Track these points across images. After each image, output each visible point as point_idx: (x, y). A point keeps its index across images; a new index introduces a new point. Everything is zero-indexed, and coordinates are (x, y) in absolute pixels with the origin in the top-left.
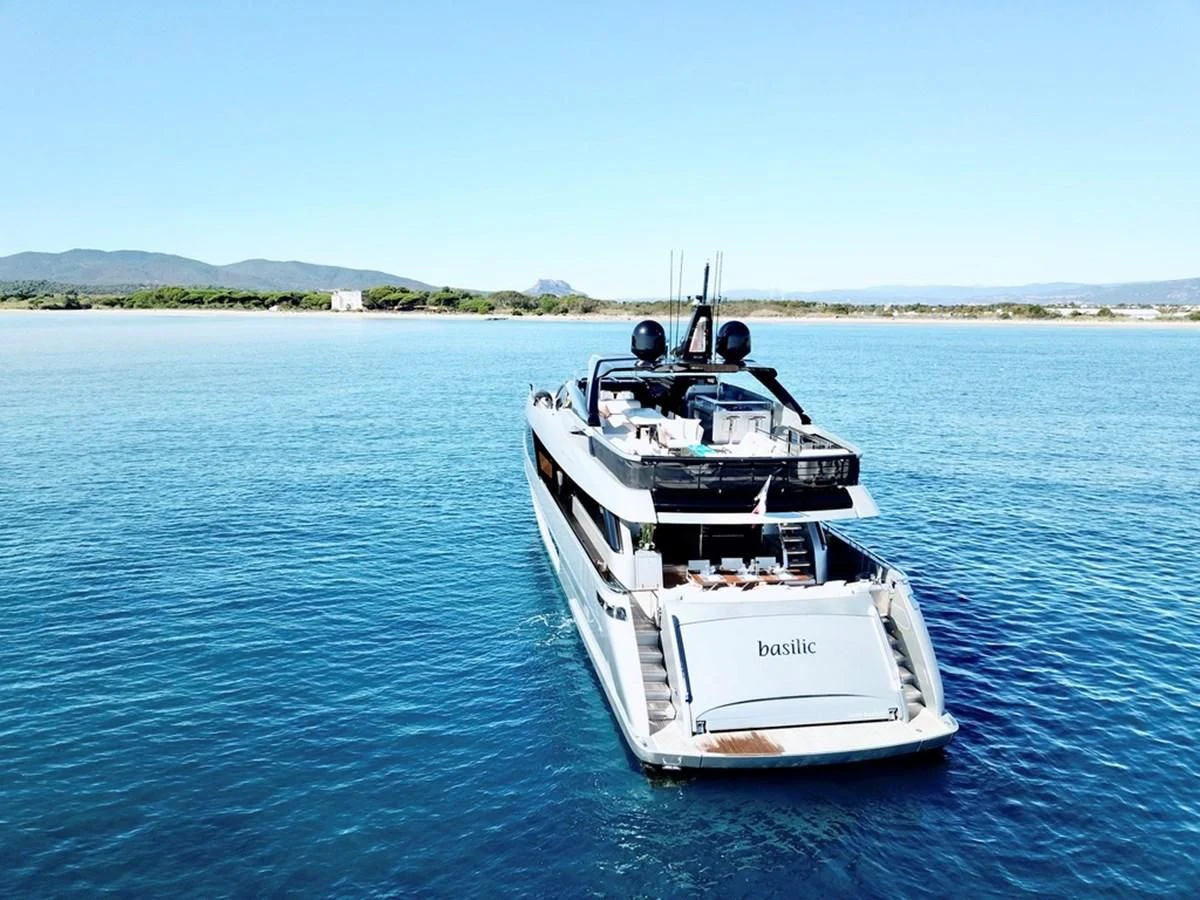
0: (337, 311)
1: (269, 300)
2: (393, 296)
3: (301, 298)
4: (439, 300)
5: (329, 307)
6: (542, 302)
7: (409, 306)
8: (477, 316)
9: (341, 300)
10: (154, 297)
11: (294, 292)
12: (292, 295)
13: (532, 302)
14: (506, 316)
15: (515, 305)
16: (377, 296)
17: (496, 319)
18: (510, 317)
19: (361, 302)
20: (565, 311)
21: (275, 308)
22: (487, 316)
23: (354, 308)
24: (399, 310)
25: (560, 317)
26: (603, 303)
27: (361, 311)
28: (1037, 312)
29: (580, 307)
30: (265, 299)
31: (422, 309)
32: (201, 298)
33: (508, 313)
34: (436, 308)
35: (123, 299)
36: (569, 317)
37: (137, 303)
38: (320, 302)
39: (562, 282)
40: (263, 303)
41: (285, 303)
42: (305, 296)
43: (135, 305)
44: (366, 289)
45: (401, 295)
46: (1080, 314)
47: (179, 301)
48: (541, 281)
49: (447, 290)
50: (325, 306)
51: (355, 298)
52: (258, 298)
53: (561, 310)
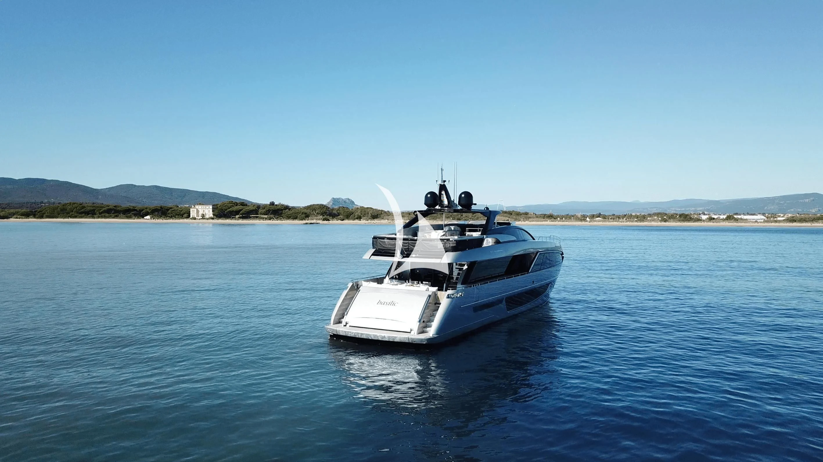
0: (195, 219)
1: (144, 211)
2: (235, 208)
3: (168, 210)
4: (269, 211)
5: (188, 216)
6: (342, 212)
7: (246, 215)
8: (296, 222)
9: (198, 211)
10: (59, 210)
11: (163, 205)
12: (161, 208)
13: (335, 212)
14: (318, 222)
15: (322, 214)
16: (224, 208)
17: (311, 223)
18: (321, 222)
19: (211, 212)
20: (359, 218)
21: (148, 217)
22: (304, 222)
23: (207, 217)
24: (240, 218)
25: (357, 221)
26: (385, 212)
27: (213, 219)
28: (685, 217)
29: (370, 215)
30: (141, 210)
31: (257, 217)
32: (94, 210)
33: (319, 219)
34: (266, 216)
35: (36, 211)
36: (363, 222)
37: (46, 214)
38: (182, 213)
39: (349, 199)
40: (140, 213)
41: (156, 213)
42: (172, 208)
43: (44, 216)
44: (216, 203)
45: (240, 207)
46: (714, 219)
47: (77, 213)
48: (334, 198)
49: (272, 204)
50: (185, 215)
51: (208, 211)
52: (136, 210)
53: (356, 217)
